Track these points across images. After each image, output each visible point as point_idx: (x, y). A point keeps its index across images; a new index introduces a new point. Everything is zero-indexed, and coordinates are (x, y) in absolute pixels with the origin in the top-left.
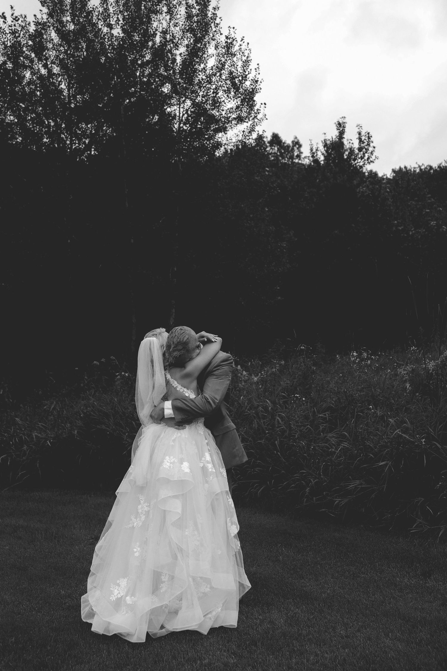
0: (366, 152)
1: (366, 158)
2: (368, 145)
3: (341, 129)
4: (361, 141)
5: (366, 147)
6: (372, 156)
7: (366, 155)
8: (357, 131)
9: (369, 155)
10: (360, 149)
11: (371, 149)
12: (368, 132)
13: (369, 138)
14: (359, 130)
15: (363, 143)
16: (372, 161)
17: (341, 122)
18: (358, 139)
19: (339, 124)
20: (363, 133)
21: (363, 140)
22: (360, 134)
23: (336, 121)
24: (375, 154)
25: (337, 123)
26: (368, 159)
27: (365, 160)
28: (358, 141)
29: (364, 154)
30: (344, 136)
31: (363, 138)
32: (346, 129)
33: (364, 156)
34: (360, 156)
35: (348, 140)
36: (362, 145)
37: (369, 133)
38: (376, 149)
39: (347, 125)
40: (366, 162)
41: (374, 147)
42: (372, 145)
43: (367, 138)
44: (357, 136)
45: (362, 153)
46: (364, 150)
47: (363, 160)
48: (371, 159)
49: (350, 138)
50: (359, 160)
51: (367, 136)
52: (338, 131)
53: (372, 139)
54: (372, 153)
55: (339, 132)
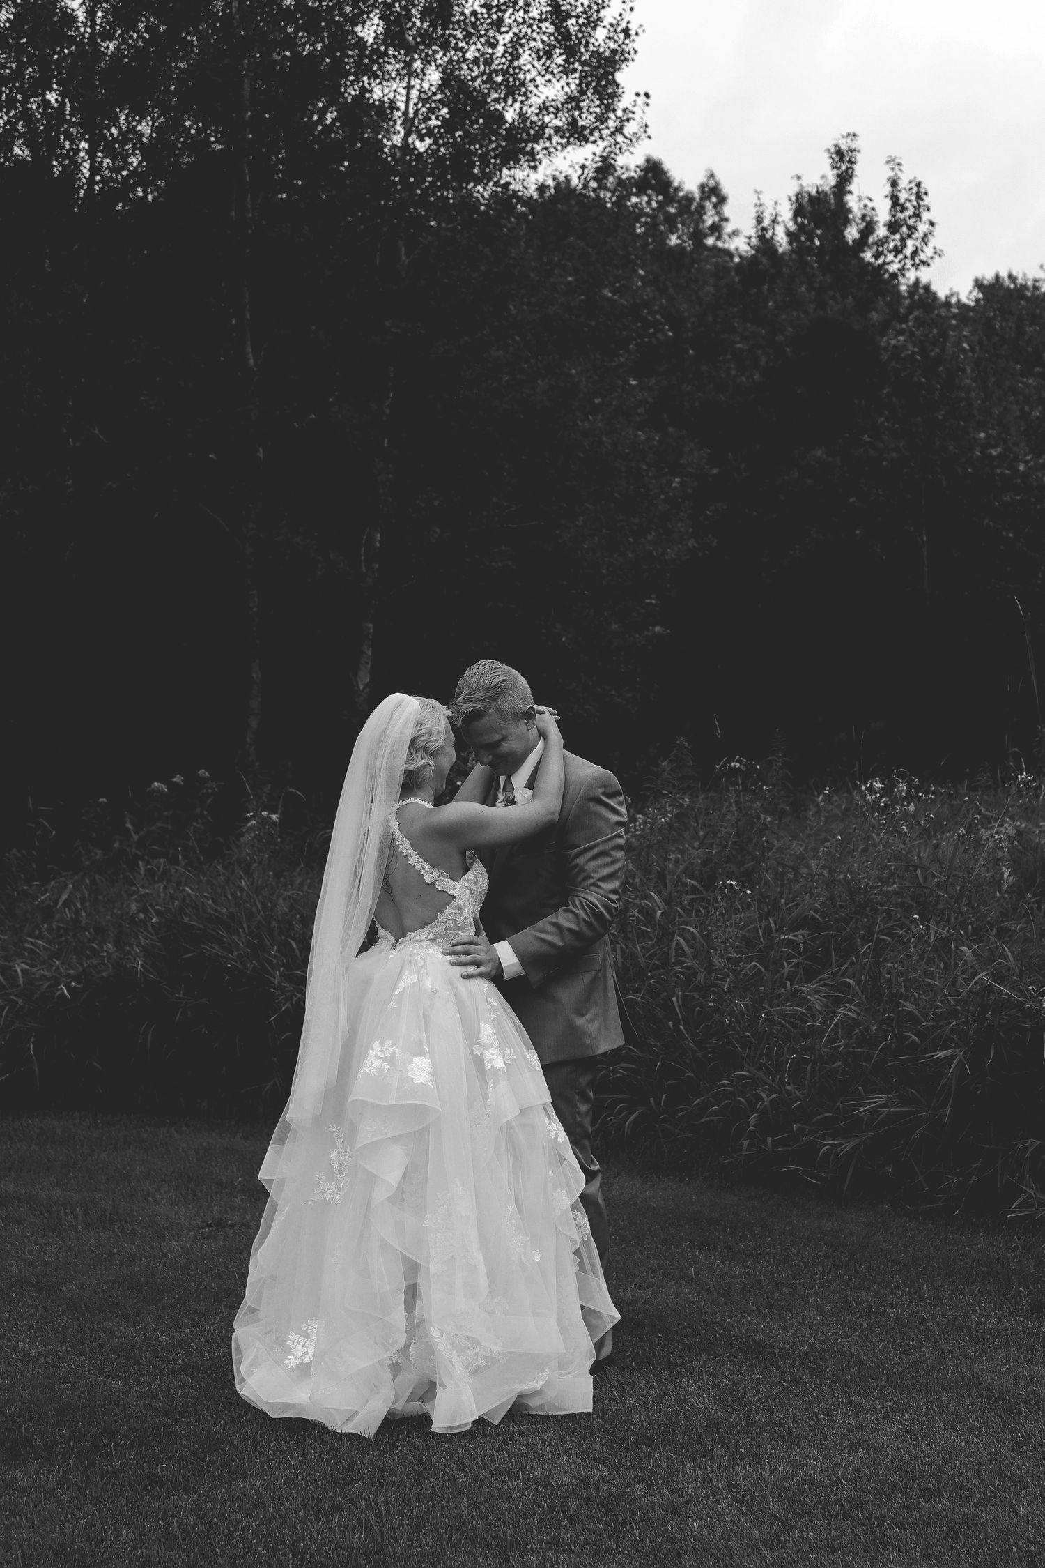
0: (909, 236)
1: (908, 251)
2: (917, 215)
3: (844, 168)
4: (896, 203)
5: (911, 222)
6: (925, 249)
7: (910, 243)
8: (887, 177)
9: (918, 243)
10: (893, 227)
11: (922, 228)
12: (918, 179)
13: (919, 197)
14: (891, 174)
15: (903, 209)
16: (924, 263)
17: (843, 147)
18: (889, 198)
19: (839, 152)
20: (903, 183)
21: (902, 201)
22: (894, 183)
23: (830, 144)
24: (933, 242)
25: (833, 150)
26: (914, 254)
27: (905, 257)
28: (888, 203)
29: (903, 240)
30: (852, 187)
31: (903, 196)
32: (858, 169)
33: (904, 246)
34: (891, 245)
35: (860, 199)
36: (900, 215)
37: (918, 185)
38: (937, 230)
39: (860, 158)
40: (909, 262)
41: (932, 224)
42: (926, 216)
43: (913, 198)
44: (888, 189)
45: (898, 236)
46: (904, 229)
47: (900, 256)
48: (922, 257)
49: (865, 195)
50: (890, 257)
51: (915, 190)
52: (835, 171)
53: (927, 200)
54: (925, 239)
55: (838, 175)
